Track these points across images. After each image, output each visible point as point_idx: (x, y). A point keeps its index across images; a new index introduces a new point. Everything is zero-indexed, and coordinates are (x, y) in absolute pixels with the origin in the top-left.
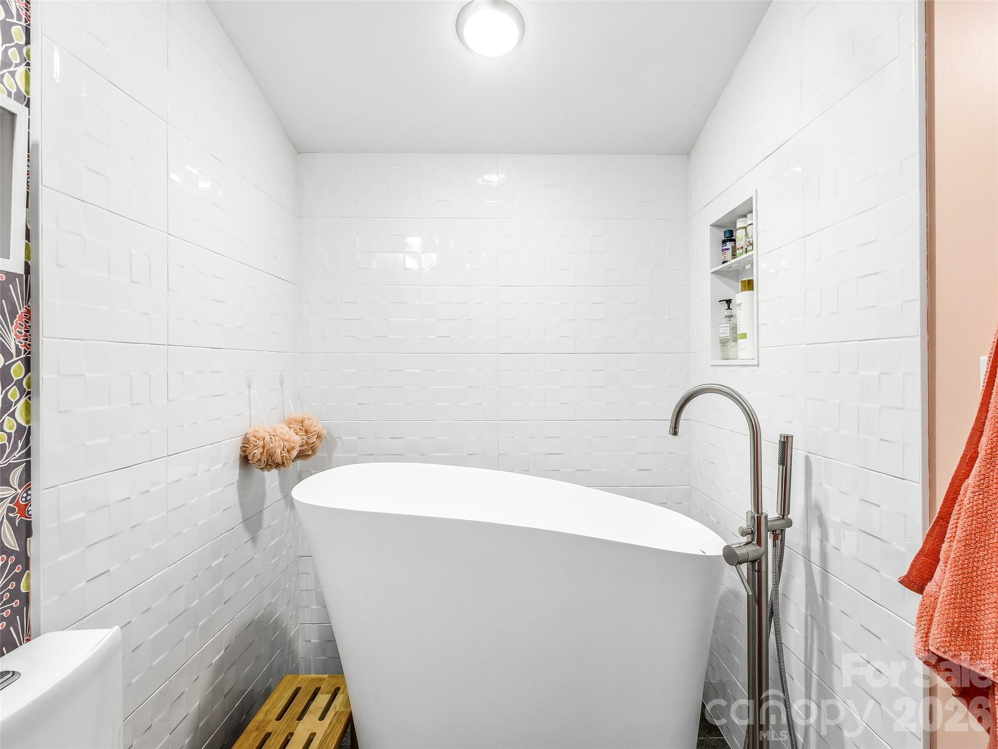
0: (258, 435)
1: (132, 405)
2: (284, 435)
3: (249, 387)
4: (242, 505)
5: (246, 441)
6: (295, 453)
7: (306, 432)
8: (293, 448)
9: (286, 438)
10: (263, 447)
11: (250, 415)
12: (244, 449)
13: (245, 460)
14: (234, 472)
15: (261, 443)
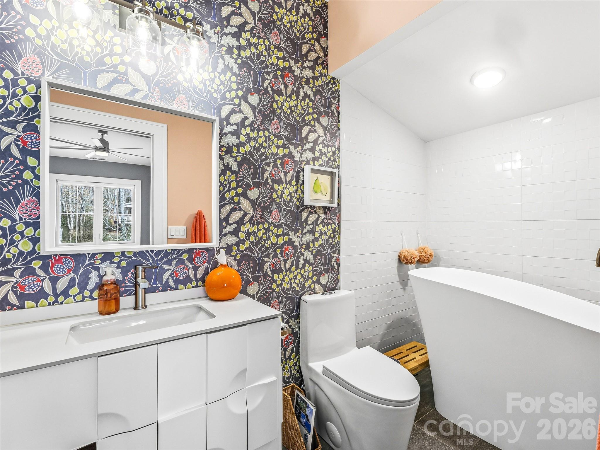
0: (403, 252)
1: (362, 238)
2: (412, 252)
3: (402, 235)
4: (399, 275)
5: (400, 253)
6: (416, 259)
7: (425, 253)
8: (415, 257)
9: (413, 253)
10: (405, 256)
11: (402, 244)
12: (399, 256)
13: (399, 260)
14: (395, 263)
15: (404, 254)
